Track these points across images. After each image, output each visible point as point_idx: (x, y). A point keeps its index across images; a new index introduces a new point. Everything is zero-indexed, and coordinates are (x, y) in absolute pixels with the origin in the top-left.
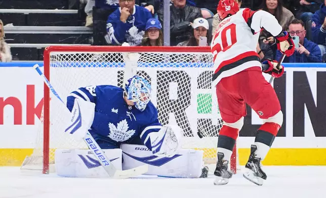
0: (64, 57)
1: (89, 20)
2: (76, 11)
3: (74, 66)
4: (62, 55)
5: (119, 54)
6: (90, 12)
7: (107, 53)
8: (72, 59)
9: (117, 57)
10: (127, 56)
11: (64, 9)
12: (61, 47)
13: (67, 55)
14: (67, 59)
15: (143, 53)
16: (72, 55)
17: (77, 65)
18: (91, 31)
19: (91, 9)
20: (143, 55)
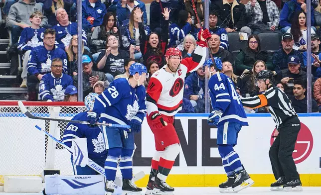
0: (7, 109)
1: (24, 83)
2: (15, 77)
3: (14, 116)
4: (5, 108)
5: (46, 108)
6: (25, 78)
7: (38, 107)
8: (12, 111)
9: (44, 110)
10: (52, 109)
11: (6, 75)
12: (4, 102)
13: (9, 108)
14: (9, 111)
15: (63, 106)
16: (12, 108)
17: (16, 115)
18: (26, 91)
19: (26, 76)
20: (63, 108)
